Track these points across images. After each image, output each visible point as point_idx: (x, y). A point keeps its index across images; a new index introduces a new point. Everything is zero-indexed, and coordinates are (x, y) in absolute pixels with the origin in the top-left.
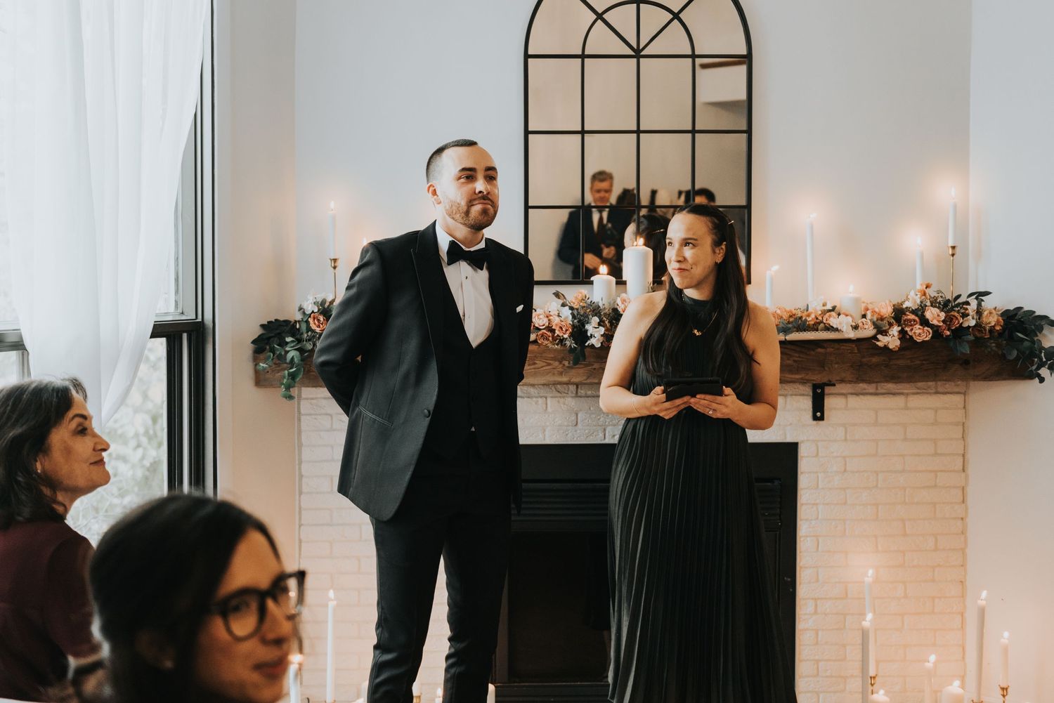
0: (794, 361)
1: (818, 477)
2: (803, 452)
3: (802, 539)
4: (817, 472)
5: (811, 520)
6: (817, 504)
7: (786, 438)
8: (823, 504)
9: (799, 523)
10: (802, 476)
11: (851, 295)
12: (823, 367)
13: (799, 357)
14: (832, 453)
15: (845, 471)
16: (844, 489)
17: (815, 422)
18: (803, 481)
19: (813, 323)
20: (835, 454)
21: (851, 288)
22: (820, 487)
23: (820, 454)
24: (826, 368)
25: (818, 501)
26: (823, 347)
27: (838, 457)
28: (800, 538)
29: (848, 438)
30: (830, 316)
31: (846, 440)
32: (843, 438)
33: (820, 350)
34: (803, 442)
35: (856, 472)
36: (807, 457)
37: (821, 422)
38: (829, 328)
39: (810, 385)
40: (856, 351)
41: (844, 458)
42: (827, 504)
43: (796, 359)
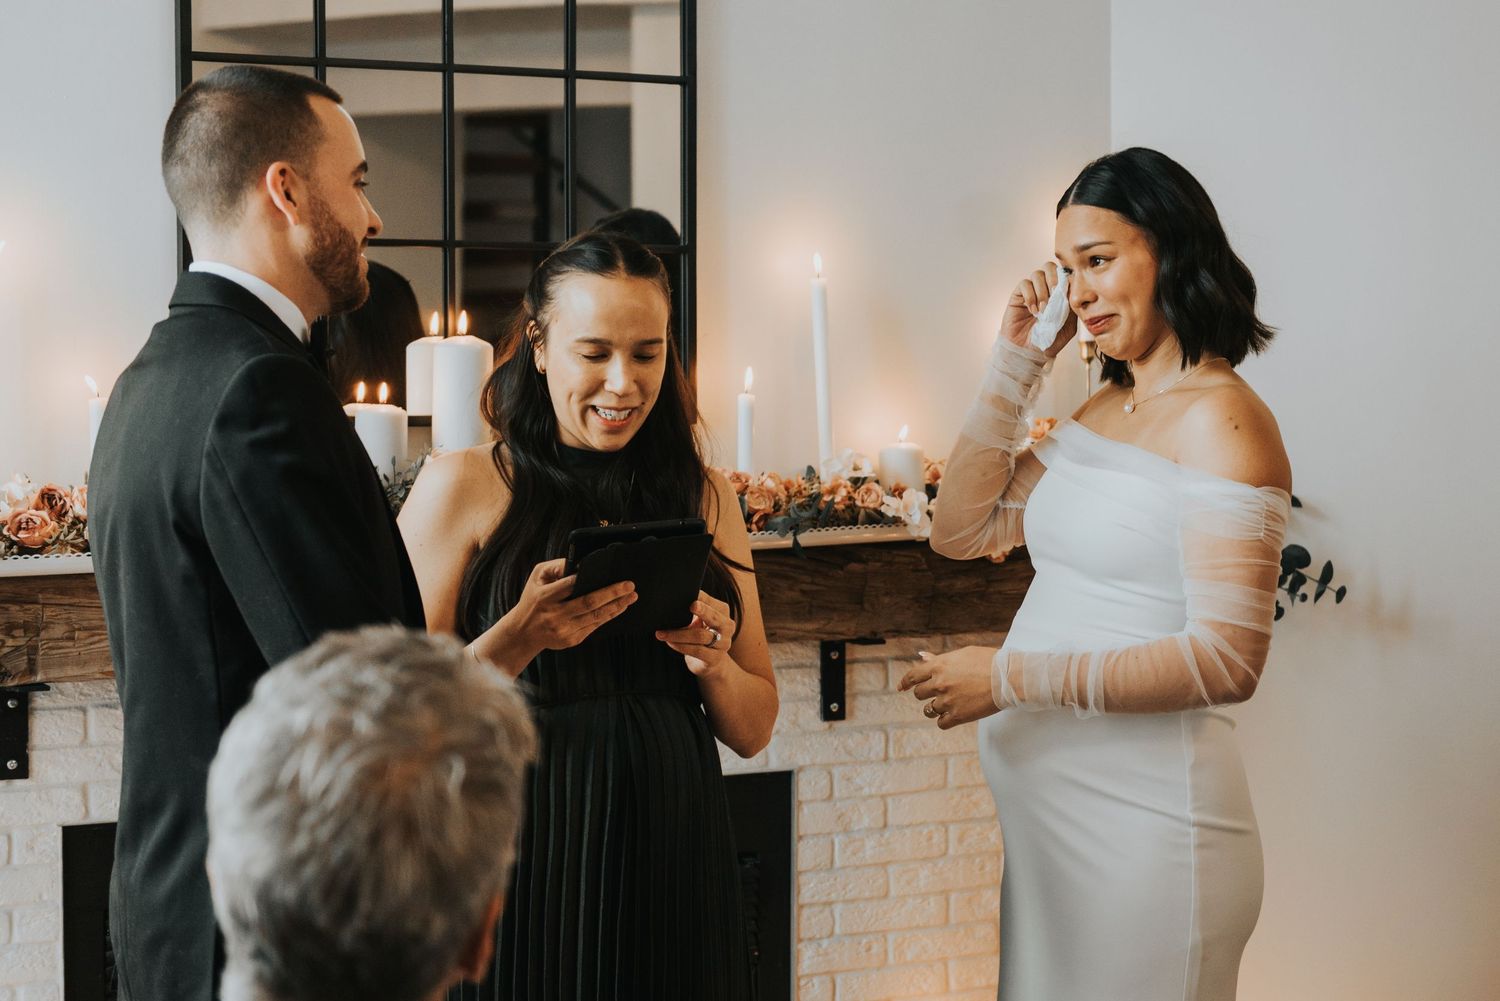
0: (803, 592)
1: (833, 843)
2: (805, 790)
3: (802, 982)
4: (829, 834)
5: (821, 938)
6: (829, 904)
7: (767, 763)
8: (846, 902)
9: (795, 946)
10: (801, 843)
11: (904, 446)
12: (861, 603)
13: (812, 583)
14: (861, 788)
15: (885, 825)
16: (884, 865)
17: (826, 724)
18: (805, 855)
19: (842, 507)
20: (866, 791)
21: (904, 432)
22: (838, 863)
23: (836, 794)
24: (866, 606)
25: (833, 896)
26: (860, 561)
27: (871, 796)
28: (799, 979)
29: (891, 754)
30: (868, 491)
31: (886, 758)
32: (882, 755)
33: (855, 567)
34: (801, 769)
35: (908, 826)
36: (812, 801)
37: (838, 724)
38: (876, 518)
39: (817, 643)
40: (925, 567)
41: (883, 797)
42: (852, 901)
43: (805, 587)
